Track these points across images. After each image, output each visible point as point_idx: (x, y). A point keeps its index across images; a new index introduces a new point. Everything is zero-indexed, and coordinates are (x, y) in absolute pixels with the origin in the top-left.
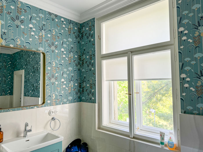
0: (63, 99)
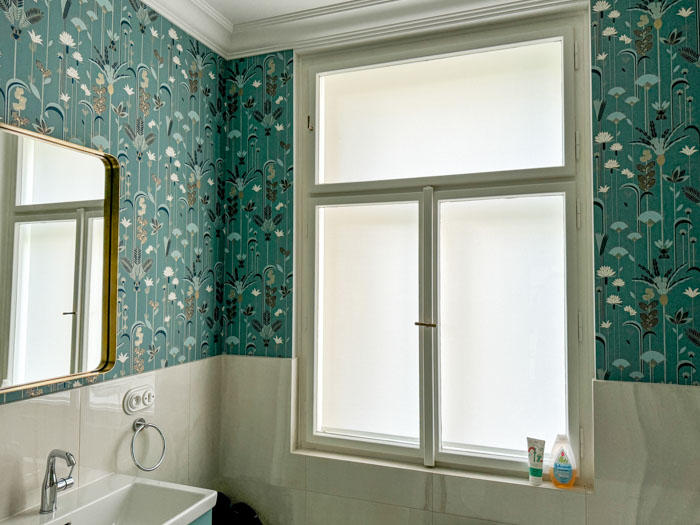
0: (167, 345)
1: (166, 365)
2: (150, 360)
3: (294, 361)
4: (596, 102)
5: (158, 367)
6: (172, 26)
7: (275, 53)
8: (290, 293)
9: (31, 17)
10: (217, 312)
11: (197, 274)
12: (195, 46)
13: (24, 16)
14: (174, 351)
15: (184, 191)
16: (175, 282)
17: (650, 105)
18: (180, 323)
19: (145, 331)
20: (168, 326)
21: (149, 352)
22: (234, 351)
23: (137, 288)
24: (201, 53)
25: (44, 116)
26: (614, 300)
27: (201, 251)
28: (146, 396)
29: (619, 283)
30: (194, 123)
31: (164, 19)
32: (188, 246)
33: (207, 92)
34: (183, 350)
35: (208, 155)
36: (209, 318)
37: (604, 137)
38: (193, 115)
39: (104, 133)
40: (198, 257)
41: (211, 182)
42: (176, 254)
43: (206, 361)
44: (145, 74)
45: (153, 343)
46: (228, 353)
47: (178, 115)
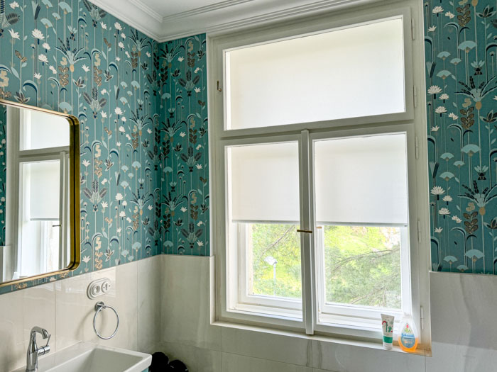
0: (120, 248)
1: (119, 263)
2: (107, 260)
3: (211, 259)
4: (428, 63)
5: (113, 265)
6: (117, 20)
7: (193, 36)
8: (208, 209)
9: (10, 19)
10: (157, 224)
11: (141, 197)
12: (135, 33)
13: (5, 19)
14: (125, 253)
15: (130, 139)
16: (125, 203)
17: (470, 64)
18: (129, 233)
19: (103, 239)
20: (120, 235)
21: (106, 254)
22: (170, 251)
23: (95, 209)
24: (140, 39)
25: (22, 90)
26: (444, 211)
27: (143, 181)
28: (104, 286)
29: (448, 198)
30: (135, 89)
31: (111, 15)
32: (134, 177)
33: (145, 66)
34: (132, 252)
35: (146, 112)
36: (151, 229)
37: (435, 90)
38: (135, 84)
39: (68, 100)
40: (141, 185)
41: (149, 131)
42: (124, 184)
43: (149, 260)
44: (97, 56)
45: (108, 248)
46: (166, 253)
47: (124, 84)
